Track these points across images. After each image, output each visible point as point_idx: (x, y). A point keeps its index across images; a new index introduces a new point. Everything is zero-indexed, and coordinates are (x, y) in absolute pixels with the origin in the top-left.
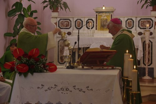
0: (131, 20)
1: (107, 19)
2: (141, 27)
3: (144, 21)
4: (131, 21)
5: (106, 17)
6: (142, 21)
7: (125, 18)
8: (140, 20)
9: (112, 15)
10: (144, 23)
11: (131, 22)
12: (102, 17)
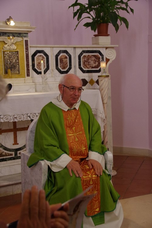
0: (65, 54)
1: (18, 52)
2: (84, 69)
3: (89, 55)
4: (67, 55)
5: (14, 47)
6: (85, 56)
7: (54, 49)
8: (81, 54)
9: (26, 42)
10: (88, 59)
11: (66, 58)
12: (6, 46)
